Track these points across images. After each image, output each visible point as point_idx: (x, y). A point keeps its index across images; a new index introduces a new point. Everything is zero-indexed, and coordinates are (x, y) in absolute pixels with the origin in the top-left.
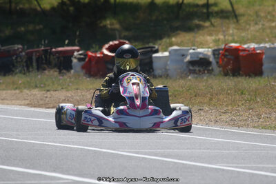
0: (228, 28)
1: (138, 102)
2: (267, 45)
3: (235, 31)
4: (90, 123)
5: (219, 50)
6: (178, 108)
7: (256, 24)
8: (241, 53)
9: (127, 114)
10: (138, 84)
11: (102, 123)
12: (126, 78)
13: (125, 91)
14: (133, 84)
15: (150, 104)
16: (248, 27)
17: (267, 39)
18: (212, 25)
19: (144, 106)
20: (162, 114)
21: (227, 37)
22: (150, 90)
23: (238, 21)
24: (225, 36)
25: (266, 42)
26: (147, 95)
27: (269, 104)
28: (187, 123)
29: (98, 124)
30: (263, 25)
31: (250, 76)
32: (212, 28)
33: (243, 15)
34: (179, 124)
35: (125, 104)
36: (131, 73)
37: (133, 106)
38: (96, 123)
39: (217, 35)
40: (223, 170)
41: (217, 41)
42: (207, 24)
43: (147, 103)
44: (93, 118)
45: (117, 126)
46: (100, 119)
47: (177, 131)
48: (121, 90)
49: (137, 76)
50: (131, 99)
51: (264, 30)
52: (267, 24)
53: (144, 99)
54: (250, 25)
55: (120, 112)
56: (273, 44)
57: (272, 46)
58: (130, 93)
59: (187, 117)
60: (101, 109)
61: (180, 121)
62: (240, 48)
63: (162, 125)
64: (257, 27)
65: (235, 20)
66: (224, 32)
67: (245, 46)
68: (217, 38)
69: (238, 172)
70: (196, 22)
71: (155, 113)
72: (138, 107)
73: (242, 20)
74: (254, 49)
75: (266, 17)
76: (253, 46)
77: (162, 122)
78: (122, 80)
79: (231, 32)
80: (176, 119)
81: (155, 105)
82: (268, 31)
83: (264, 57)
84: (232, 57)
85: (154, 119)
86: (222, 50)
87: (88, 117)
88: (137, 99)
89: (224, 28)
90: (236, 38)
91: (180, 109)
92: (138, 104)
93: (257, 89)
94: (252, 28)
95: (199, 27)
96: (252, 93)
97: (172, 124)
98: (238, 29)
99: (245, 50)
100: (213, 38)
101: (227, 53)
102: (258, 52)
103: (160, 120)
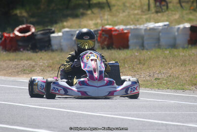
0: (104, 14)
1: (96, 75)
2: (132, 27)
3: (109, 17)
4: (57, 92)
5: (98, 31)
6: (128, 79)
7: (124, 11)
8: (114, 33)
9: (88, 85)
10: (96, 60)
11: (67, 92)
12: (86, 56)
13: (85, 66)
14: (92, 60)
15: (106, 76)
16: (118, 14)
17: (131, 23)
18: (93, 13)
19: (101, 78)
20: (115, 84)
21: (103, 21)
22: (105, 64)
23: (110, 10)
24: (102, 20)
25: (131, 25)
26: (103, 69)
27: (133, 69)
28: (136, 91)
29: (64, 93)
30: (129, 12)
31: (120, 49)
32: (93, 15)
33: (114, 6)
34: (129, 92)
35: (85, 77)
36: (89, 52)
37: (92, 78)
38: (62, 92)
39: (96, 20)
40: (102, 116)
41: (96, 24)
42: (89, 12)
43: (103, 76)
44: (59, 88)
45: (80, 94)
46: (65, 89)
47: (127, 98)
48: (82, 65)
49: (95, 54)
50: (91, 72)
51: (129, 16)
52: (132, 12)
53: (101, 72)
54: (119, 12)
55: (82, 83)
56: (136, 25)
57: (135, 27)
58: (89, 67)
59: (135, 86)
60: (66, 80)
61: (130, 90)
62: (113, 29)
63: (115, 93)
64: (125, 14)
65: (109, 9)
66: (101, 17)
67: (116, 28)
68: (96, 22)
69: (112, 118)
70: (81, 11)
71: (110, 83)
72: (96, 79)
73: (114, 9)
74: (123, 30)
75: (130, 7)
76: (121, 27)
77: (116, 91)
78: (82, 57)
79: (106, 17)
80: (127, 89)
81: (110, 77)
82: (132, 17)
83: (130, 35)
84: (107, 36)
85: (109, 89)
86: (100, 30)
87: (56, 87)
88: (95, 72)
89: (101, 15)
90: (110, 22)
91: (129, 80)
92: (96, 76)
93: (125, 58)
94: (121, 15)
95: (83, 14)
96: (121, 61)
97: (123, 92)
98: (111, 15)
99: (116, 30)
100: (94, 22)
101: (103, 33)
102: (126, 31)
103: (114, 89)
